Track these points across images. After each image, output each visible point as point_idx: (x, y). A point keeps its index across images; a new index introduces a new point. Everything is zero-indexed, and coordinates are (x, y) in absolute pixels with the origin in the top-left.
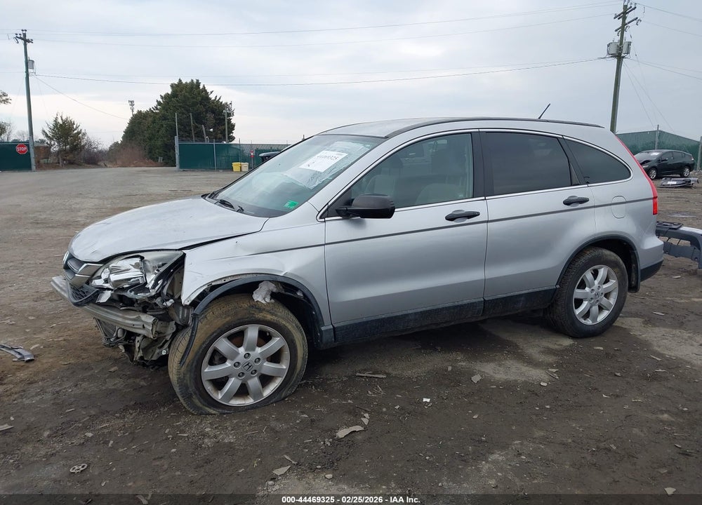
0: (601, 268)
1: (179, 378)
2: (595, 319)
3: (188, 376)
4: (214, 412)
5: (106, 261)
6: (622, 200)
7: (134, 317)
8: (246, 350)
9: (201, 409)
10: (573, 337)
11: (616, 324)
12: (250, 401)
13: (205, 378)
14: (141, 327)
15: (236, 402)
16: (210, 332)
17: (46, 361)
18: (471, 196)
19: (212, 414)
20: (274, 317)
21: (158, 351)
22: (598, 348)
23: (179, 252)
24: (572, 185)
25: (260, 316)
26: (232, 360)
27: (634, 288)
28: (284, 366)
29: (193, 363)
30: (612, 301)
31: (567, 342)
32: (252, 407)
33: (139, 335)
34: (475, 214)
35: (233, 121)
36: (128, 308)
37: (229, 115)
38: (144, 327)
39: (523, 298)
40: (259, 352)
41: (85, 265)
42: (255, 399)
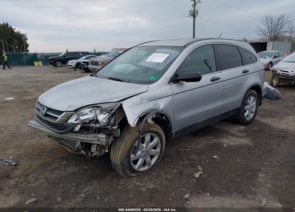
0: (252, 97)
1: (121, 162)
2: (249, 118)
3: (125, 160)
4: (134, 175)
5: (76, 110)
6: (257, 70)
7: (94, 136)
8: (146, 145)
9: (129, 174)
10: (244, 125)
11: (255, 119)
12: (146, 168)
13: (131, 160)
14: (97, 140)
15: (142, 169)
16: (134, 139)
17: (25, 164)
18: (215, 71)
19: (133, 176)
20: (156, 129)
21: (103, 151)
22: (255, 128)
23: (118, 103)
24: (243, 65)
25: (151, 129)
26: (141, 150)
27: (260, 104)
28: (158, 150)
29: (127, 154)
30: (254, 109)
31: (243, 127)
32: (148, 170)
33: (94, 144)
34: (219, 78)
35: (27, 43)
36: (88, 132)
37: (25, 40)
38: (98, 140)
39: (232, 112)
40: (151, 145)
41: (65, 113)
42: (148, 167)
